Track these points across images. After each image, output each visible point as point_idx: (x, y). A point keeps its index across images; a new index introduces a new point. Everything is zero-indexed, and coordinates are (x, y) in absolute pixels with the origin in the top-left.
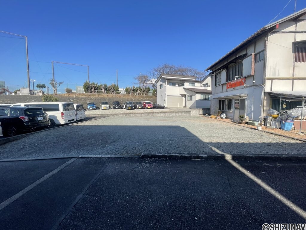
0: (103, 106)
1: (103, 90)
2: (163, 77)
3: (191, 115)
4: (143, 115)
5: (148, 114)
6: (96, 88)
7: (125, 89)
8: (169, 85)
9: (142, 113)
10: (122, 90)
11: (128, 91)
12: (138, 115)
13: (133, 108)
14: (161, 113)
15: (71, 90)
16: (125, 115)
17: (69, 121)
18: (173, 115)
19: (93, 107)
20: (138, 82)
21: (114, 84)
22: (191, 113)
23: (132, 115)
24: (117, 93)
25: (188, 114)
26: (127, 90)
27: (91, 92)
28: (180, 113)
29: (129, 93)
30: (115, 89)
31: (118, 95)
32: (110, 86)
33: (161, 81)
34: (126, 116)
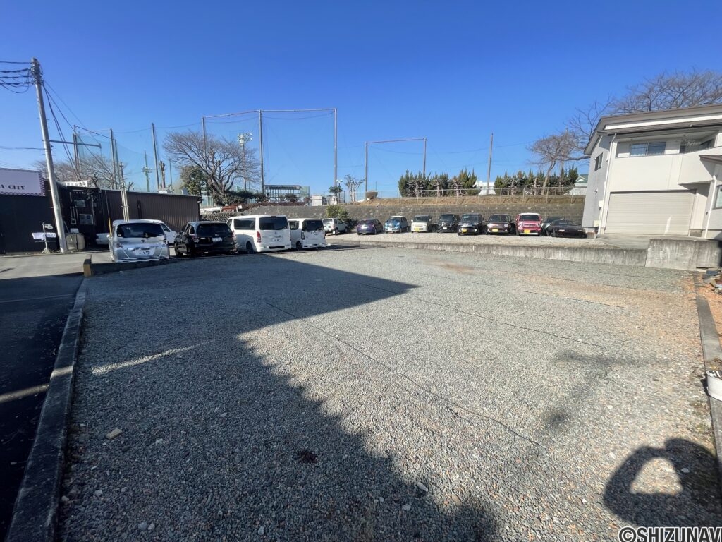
0: (415, 226)
1: (438, 187)
2: (607, 128)
3: (648, 264)
4: (461, 249)
5: (476, 249)
6: (423, 186)
7: (492, 184)
8: (631, 153)
9: (462, 245)
10: (485, 186)
11: (503, 186)
12: (449, 249)
13: (476, 230)
14: (515, 247)
15: (376, 194)
16: (420, 246)
17: (270, 248)
18: (560, 258)
19: (395, 226)
20: (537, 157)
21: (464, 171)
22: (649, 255)
23: (434, 248)
24: (470, 194)
25: (631, 262)
26: (499, 184)
27: (413, 195)
28: (593, 253)
29: (505, 193)
30: (468, 184)
31: (469, 200)
32: (455, 178)
33: (601, 146)
34: (422, 248)
